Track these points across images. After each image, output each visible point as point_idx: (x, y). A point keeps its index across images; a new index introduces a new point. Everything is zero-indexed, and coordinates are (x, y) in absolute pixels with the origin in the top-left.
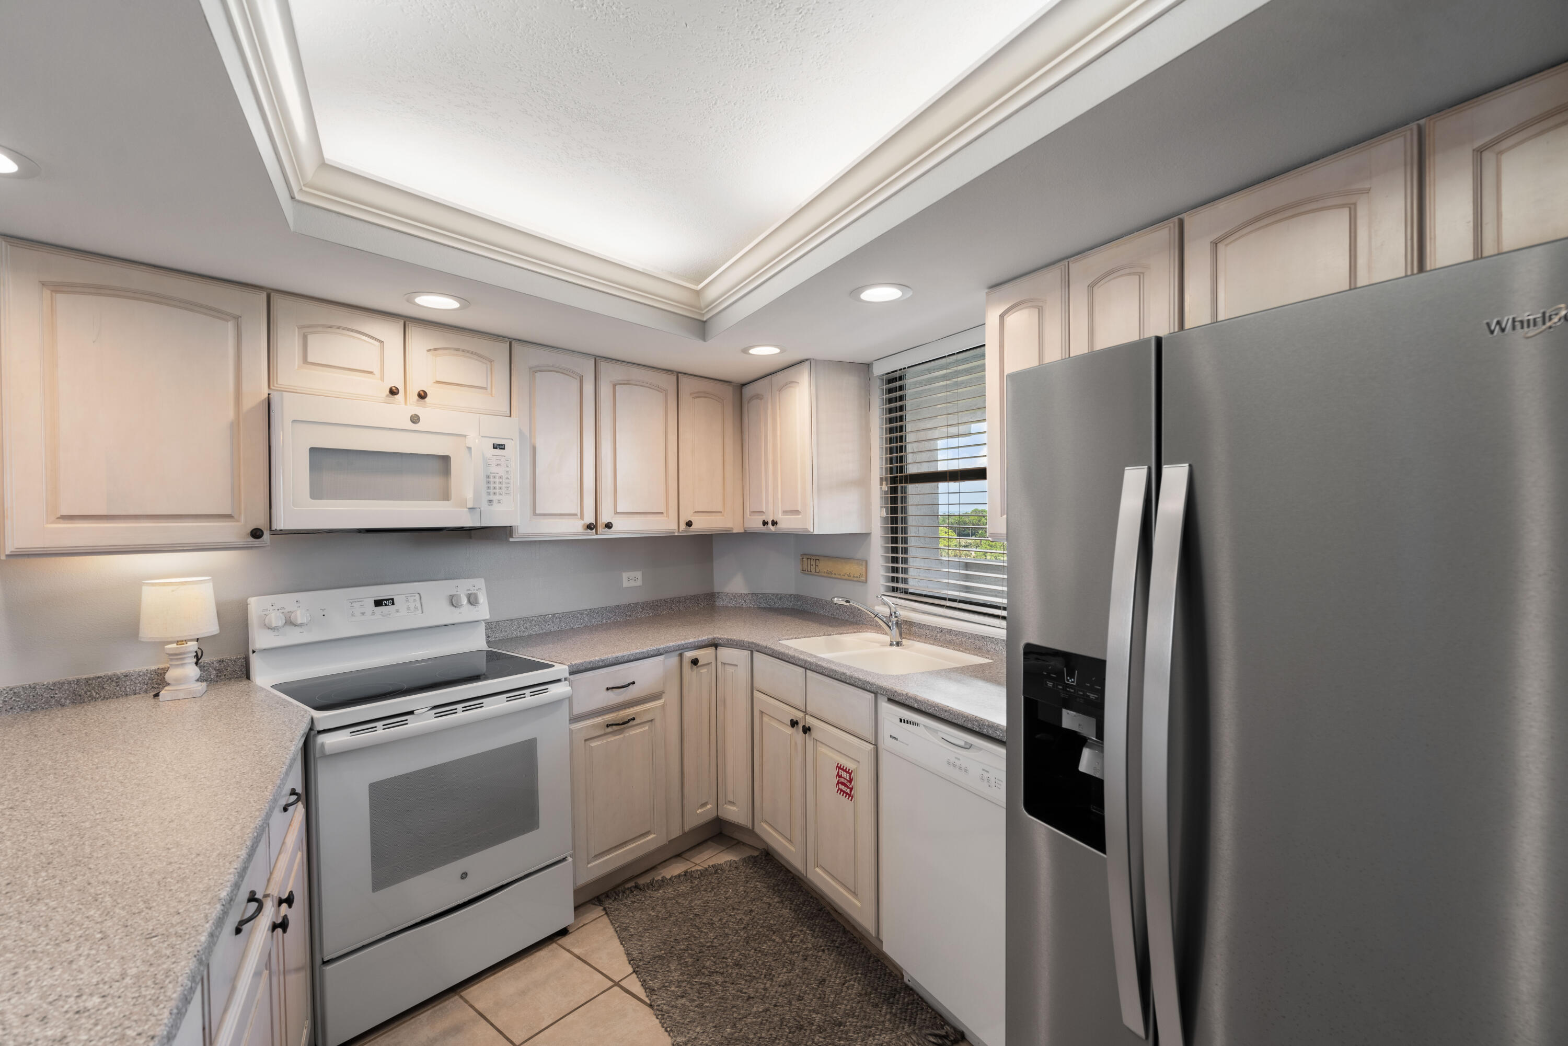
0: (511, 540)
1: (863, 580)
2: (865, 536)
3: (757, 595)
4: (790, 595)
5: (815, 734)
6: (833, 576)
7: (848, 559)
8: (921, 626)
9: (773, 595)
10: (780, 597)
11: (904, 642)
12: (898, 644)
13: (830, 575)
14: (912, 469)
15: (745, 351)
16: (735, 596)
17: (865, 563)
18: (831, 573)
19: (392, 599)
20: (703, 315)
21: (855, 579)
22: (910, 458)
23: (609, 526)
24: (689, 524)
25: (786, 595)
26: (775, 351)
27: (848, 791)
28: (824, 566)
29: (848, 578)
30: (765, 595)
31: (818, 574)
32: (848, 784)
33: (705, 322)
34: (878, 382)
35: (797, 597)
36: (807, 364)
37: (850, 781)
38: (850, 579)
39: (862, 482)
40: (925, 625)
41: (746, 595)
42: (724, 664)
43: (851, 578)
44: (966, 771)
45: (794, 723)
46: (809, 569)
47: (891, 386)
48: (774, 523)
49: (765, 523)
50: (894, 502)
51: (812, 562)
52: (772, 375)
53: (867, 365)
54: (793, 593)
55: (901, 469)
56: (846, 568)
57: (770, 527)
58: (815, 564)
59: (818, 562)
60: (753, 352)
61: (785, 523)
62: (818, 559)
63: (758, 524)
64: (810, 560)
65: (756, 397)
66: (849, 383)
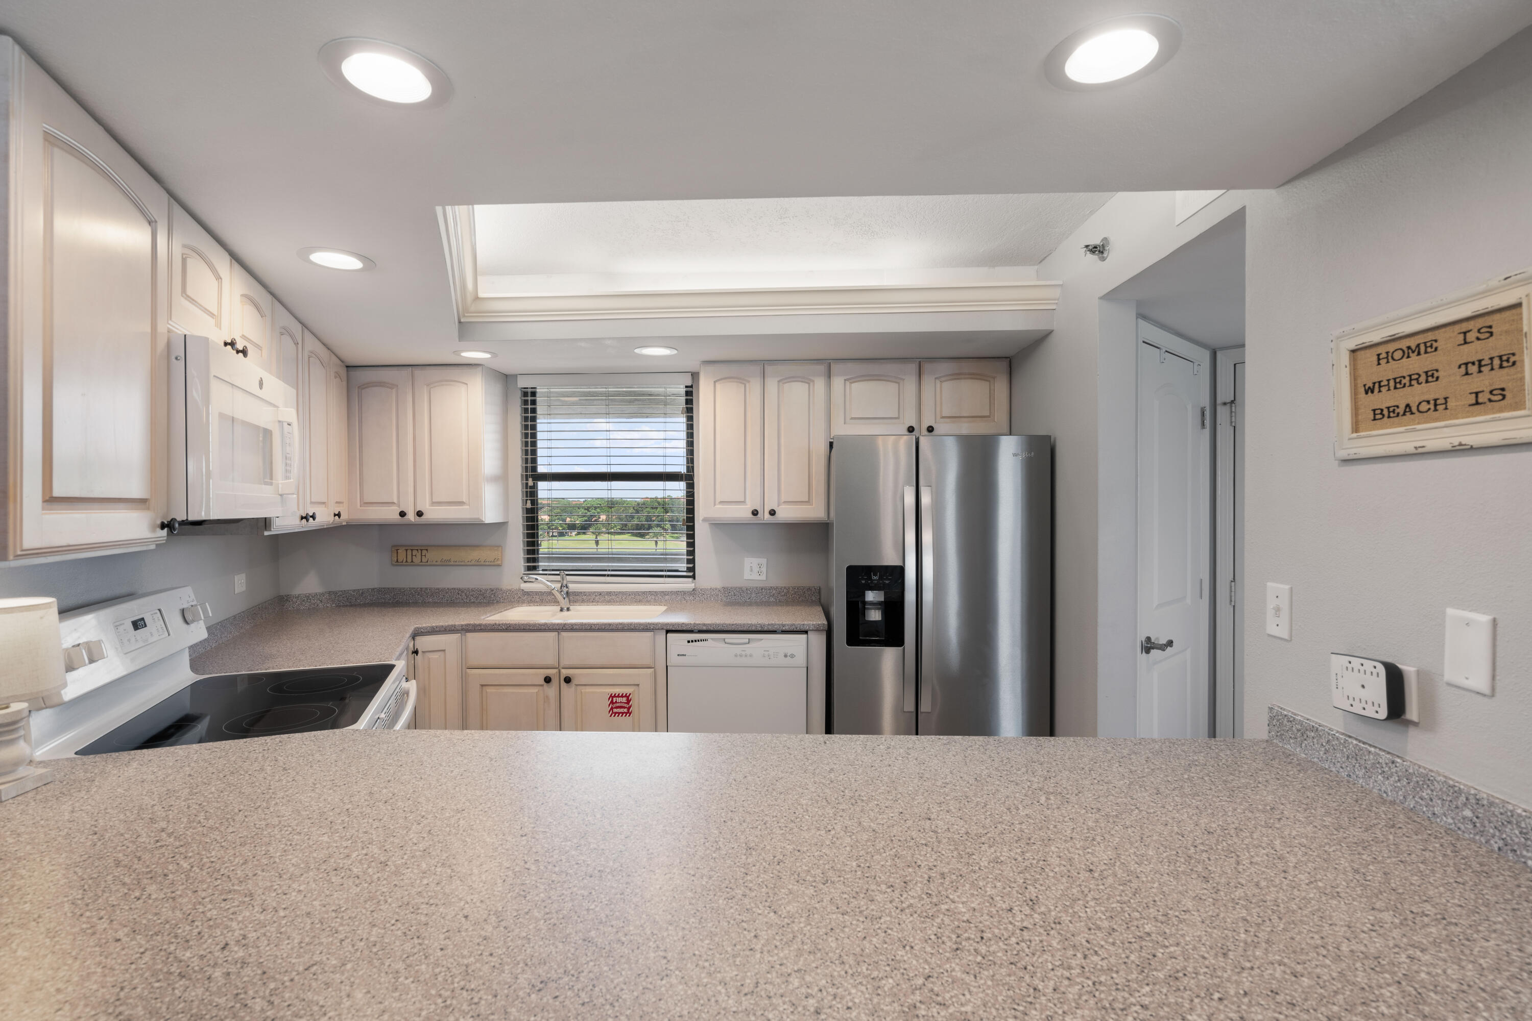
0: (266, 533)
1: (496, 564)
3: (335, 593)
4: (374, 589)
5: (574, 682)
6: (452, 563)
7: (475, 547)
8: (584, 593)
9: (354, 591)
10: (362, 593)
11: (571, 608)
12: (568, 609)
13: (446, 563)
14: (541, 469)
15: (457, 353)
16: (308, 597)
17: (499, 547)
18: (450, 561)
19: (143, 619)
20: (464, 316)
21: (487, 563)
22: (540, 461)
23: (313, 517)
24: (338, 515)
25: (368, 590)
26: (488, 356)
27: (626, 710)
28: (431, 555)
29: (476, 563)
31: (427, 564)
32: (625, 705)
33: (461, 322)
34: (520, 394)
35: (381, 591)
36: (483, 370)
37: (628, 701)
38: (479, 564)
39: (504, 478)
40: (581, 593)
41: (323, 594)
42: (424, 652)
43: (482, 563)
44: (751, 656)
45: (548, 680)
46: (409, 560)
47: (529, 399)
48: (420, 514)
49: (402, 514)
50: (531, 494)
51: (415, 552)
52: (414, 368)
53: (506, 376)
54: (376, 586)
55: (534, 469)
56: (475, 555)
57: (411, 517)
58: (419, 555)
59: (424, 552)
60: (464, 354)
61: (434, 514)
62: (423, 549)
63: (390, 515)
64: (409, 552)
65: (381, 384)
66: (497, 389)
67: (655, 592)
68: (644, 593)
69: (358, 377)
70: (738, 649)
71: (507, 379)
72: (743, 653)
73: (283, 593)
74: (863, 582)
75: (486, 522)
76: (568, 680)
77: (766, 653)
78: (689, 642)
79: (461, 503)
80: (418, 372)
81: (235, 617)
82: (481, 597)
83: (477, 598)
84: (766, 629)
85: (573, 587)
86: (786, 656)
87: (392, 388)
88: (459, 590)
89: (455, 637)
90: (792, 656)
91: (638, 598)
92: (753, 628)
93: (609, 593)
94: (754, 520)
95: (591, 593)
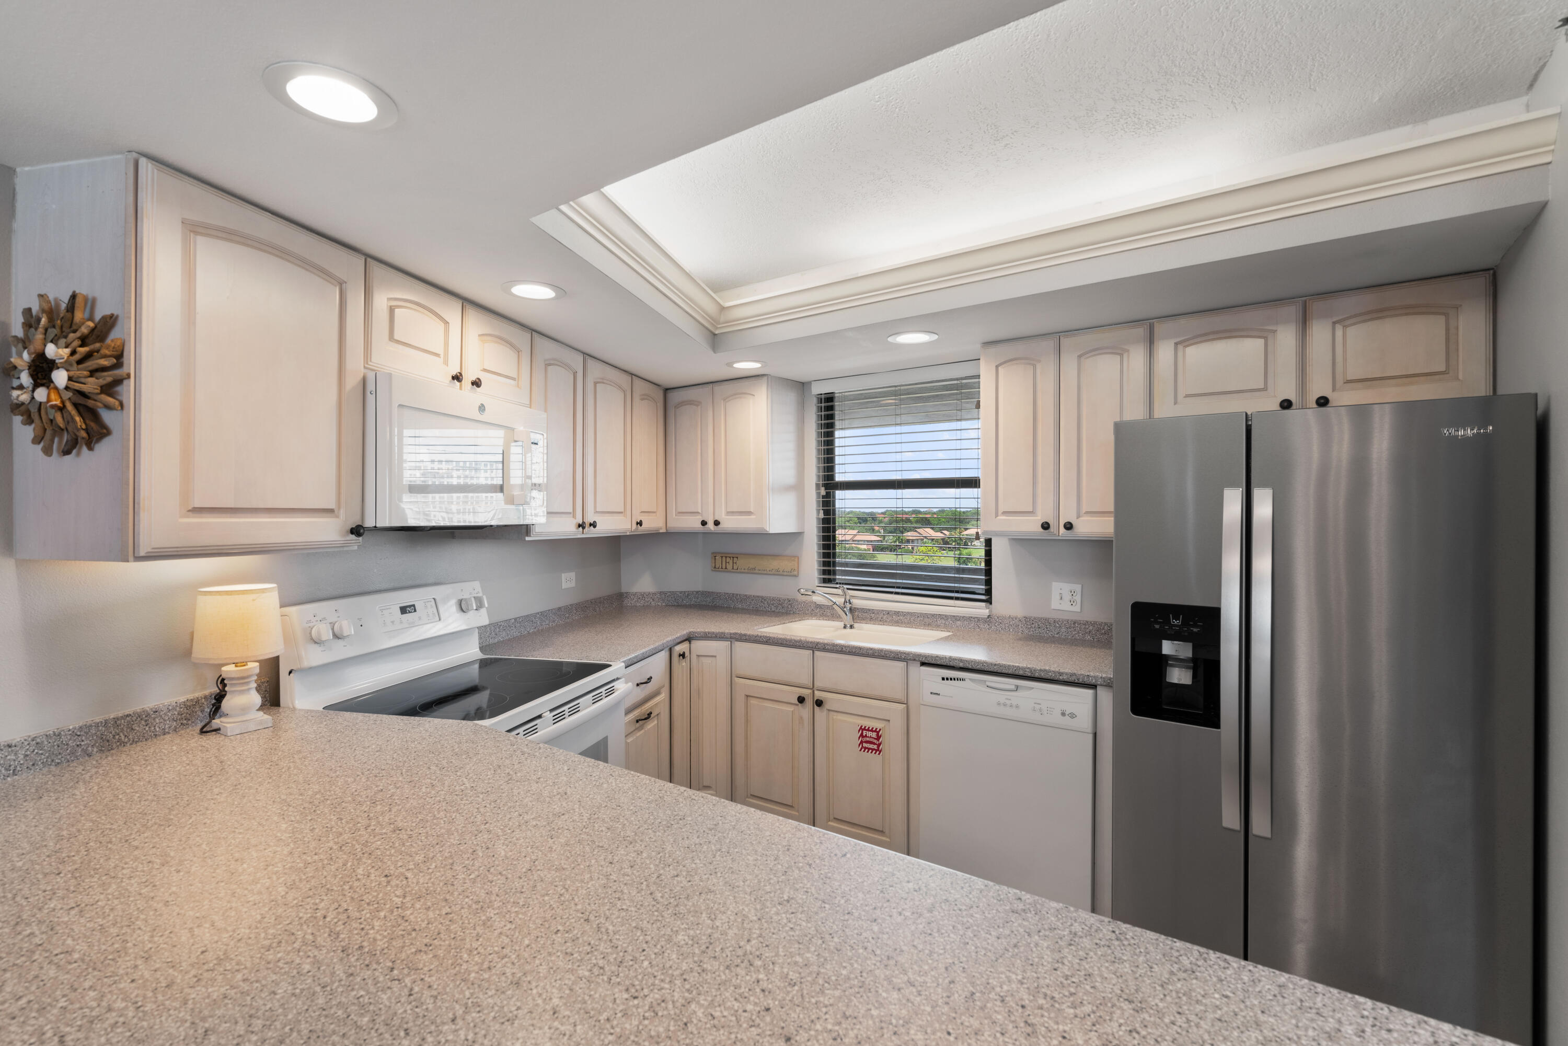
0: (527, 539)
1: (793, 574)
2: (796, 536)
3: (665, 593)
4: (697, 592)
5: (827, 706)
6: (757, 571)
7: (775, 556)
8: (864, 611)
9: (681, 592)
10: (687, 594)
11: (856, 625)
12: (851, 627)
13: (752, 571)
14: (839, 478)
15: (730, 365)
16: (643, 595)
17: (796, 558)
18: (755, 569)
19: (414, 606)
20: (717, 328)
21: (785, 573)
22: (838, 469)
23: (593, 525)
24: (640, 523)
25: (693, 592)
26: (758, 365)
27: (875, 747)
28: (741, 563)
29: (776, 573)
30: (673, 593)
31: (736, 571)
32: (875, 741)
33: (715, 335)
34: (815, 400)
35: (705, 594)
36: (765, 378)
37: (878, 737)
38: (778, 573)
39: (798, 487)
40: (869, 610)
41: (654, 594)
42: (698, 656)
43: (781, 573)
44: (1017, 707)
45: (801, 700)
46: (724, 567)
47: (828, 404)
48: (717, 523)
49: (704, 523)
50: (827, 504)
51: (728, 560)
52: (714, 384)
53: (803, 384)
54: (701, 589)
55: (830, 478)
56: (775, 564)
57: (711, 526)
58: (731, 562)
59: (735, 559)
60: (736, 365)
61: (730, 524)
62: (734, 557)
63: (693, 524)
64: (724, 558)
65: (690, 403)
66: (790, 397)
67: (946, 616)
68: (933, 615)
69: (675, 397)
70: (1001, 697)
71: (802, 387)
72: (1008, 702)
73: (622, 591)
74: (1157, 626)
75: (771, 532)
76: (819, 703)
77: (1038, 707)
78: (943, 679)
79: (749, 513)
80: (717, 388)
81: (559, 609)
82: (780, 607)
83: (777, 607)
84: (1037, 675)
85: (857, 603)
86: (1063, 714)
87: (697, 406)
88: (762, 598)
89: (724, 645)
90: (1072, 716)
91: (926, 620)
92: (1021, 673)
93: (897, 613)
94: (1045, 535)
95: (879, 612)
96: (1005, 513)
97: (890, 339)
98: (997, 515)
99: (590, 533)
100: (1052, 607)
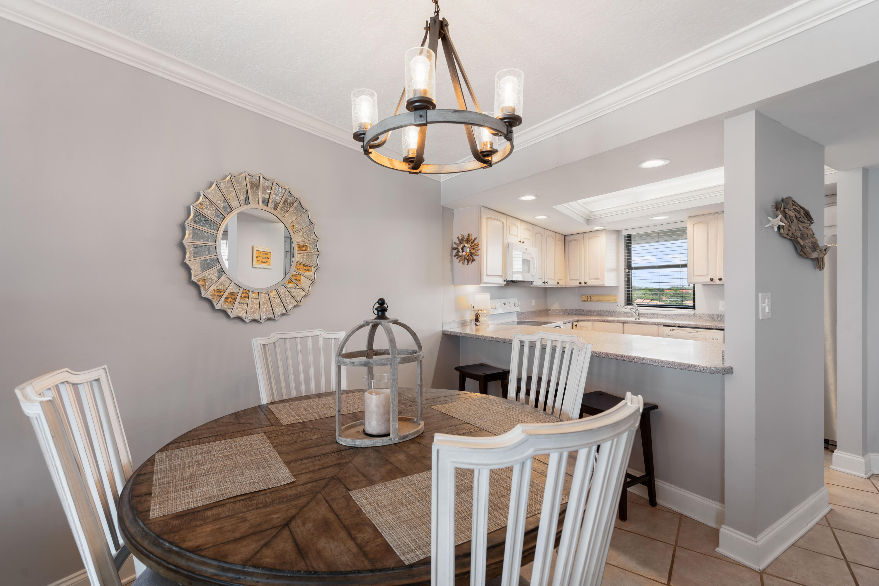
0: (531, 286)
1: (615, 302)
2: (616, 287)
3: (564, 309)
6: (600, 301)
7: (608, 295)
8: (647, 314)
9: (570, 310)
10: (572, 311)
11: (640, 319)
13: (598, 301)
14: (633, 265)
15: (592, 228)
16: (556, 310)
17: (616, 296)
19: (507, 303)
20: (589, 218)
21: (612, 301)
22: (633, 262)
23: (547, 283)
24: (558, 283)
25: (574, 309)
26: (603, 227)
28: (594, 298)
30: (567, 310)
31: (592, 301)
33: (588, 220)
34: (623, 237)
35: (579, 310)
36: (604, 231)
38: (609, 302)
39: (617, 269)
40: (646, 314)
41: (559, 310)
42: (581, 327)
43: (610, 301)
44: (697, 338)
46: (587, 300)
47: (628, 239)
48: (585, 283)
49: (580, 283)
50: (628, 276)
51: (588, 297)
52: (584, 233)
53: (619, 231)
54: (577, 309)
55: (630, 265)
56: (607, 298)
57: (583, 284)
58: (590, 298)
59: (591, 297)
60: (594, 228)
61: (590, 283)
62: (591, 296)
63: (577, 284)
64: (587, 297)
65: (575, 240)
66: (613, 237)
67: (677, 315)
68: (672, 315)
69: (568, 238)
70: (691, 335)
71: (618, 232)
72: (694, 336)
73: (548, 308)
75: (607, 285)
77: (704, 337)
78: (671, 330)
79: (598, 279)
80: (585, 235)
81: (531, 312)
82: (610, 314)
83: (608, 314)
84: (704, 327)
85: (641, 311)
86: (713, 339)
87: (577, 241)
88: (602, 311)
89: (591, 323)
90: (716, 339)
91: (669, 317)
92: (698, 327)
93: (657, 314)
94: (711, 282)
95: (650, 314)
96: (696, 275)
97: (651, 218)
98: (694, 276)
99: (546, 285)
100: (720, 310)
